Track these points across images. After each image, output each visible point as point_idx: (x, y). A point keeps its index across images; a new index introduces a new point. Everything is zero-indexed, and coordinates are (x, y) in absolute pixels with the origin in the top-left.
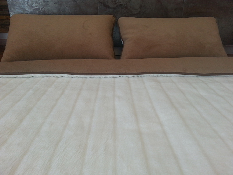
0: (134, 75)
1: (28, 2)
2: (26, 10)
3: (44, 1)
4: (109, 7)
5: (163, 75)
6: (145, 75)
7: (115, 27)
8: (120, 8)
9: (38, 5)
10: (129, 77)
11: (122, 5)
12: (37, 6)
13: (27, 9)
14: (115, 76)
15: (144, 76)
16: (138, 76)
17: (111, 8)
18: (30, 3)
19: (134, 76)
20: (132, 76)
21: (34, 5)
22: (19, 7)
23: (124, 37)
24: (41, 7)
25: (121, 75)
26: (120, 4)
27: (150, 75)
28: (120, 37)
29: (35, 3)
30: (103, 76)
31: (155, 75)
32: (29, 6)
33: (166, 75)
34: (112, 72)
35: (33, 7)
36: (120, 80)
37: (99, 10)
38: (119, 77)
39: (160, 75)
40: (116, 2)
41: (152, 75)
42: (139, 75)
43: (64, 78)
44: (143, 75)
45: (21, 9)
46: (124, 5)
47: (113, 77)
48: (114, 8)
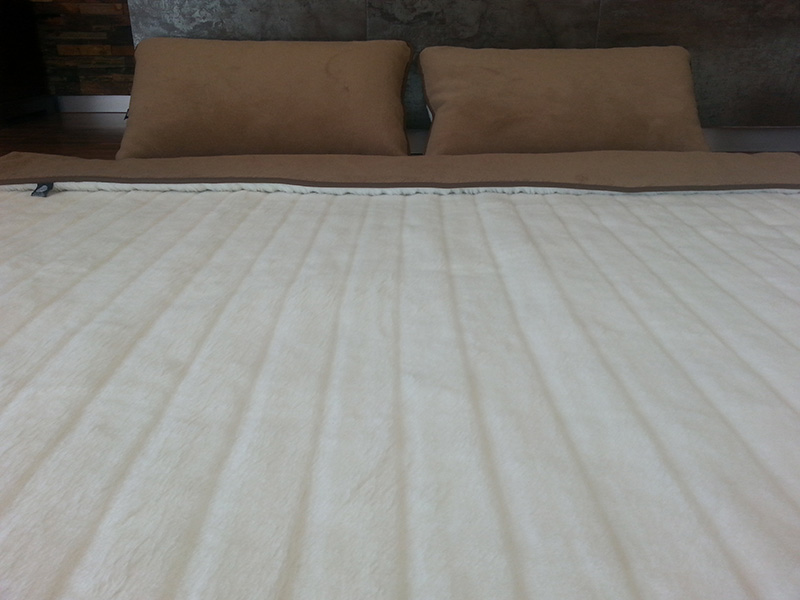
0: (453, 190)
1: (181, 7)
2: (176, 29)
3: (223, 4)
4: (395, 19)
5: (526, 189)
6: (482, 189)
7: (410, 73)
8: (426, 23)
9: (209, 14)
10: (440, 195)
11: (430, 14)
12: (204, 18)
13: (179, 26)
14: (406, 190)
15: (479, 192)
16: (464, 193)
17: (402, 23)
18: (186, 9)
19: (453, 193)
20: (449, 190)
21: (197, 14)
22: (159, 18)
23: (432, 99)
24: (215, 21)
25: (421, 189)
26: (426, 11)
27: (494, 189)
28: (425, 101)
29: (201, 9)
30: (378, 191)
31: (506, 189)
32: (184, 16)
33: (533, 189)
34: (399, 180)
35: (193, 20)
36: (420, 199)
37: (368, 29)
38: (417, 193)
39: (518, 189)
40: (415, 6)
41: (499, 189)
42: (466, 190)
43: (283, 194)
44: (475, 190)
45: (163, 24)
46: (437, 14)
47: (402, 194)
48: (409, 23)
